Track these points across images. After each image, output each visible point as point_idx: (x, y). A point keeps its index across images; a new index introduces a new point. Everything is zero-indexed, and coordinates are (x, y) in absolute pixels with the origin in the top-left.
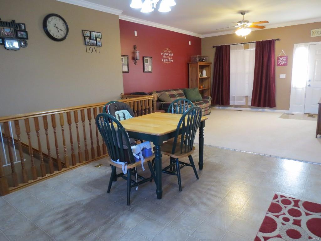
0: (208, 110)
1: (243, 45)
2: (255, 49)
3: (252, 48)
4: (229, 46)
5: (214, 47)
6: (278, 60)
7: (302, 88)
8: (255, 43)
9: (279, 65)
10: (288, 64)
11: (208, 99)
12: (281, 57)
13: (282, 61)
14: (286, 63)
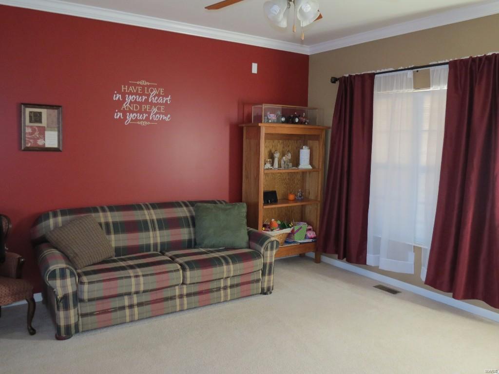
0: (258, 281)
1: (410, 73)
2: (446, 88)
3: (439, 84)
4: (372, 76)
5: (334, 80)
8: (447, 66)
11: (261, 244)
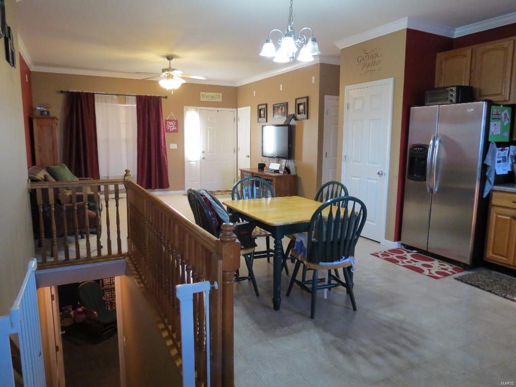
2: (135, 106)
4: (93, 95)
5: (62, 92)
6: (166, 123)
7: (196, 161)
8: (135, 97)
9: (168, 131)
10: (178, 130)
12: (170, 121)
13: (171, 126)
14: (176, 128)
